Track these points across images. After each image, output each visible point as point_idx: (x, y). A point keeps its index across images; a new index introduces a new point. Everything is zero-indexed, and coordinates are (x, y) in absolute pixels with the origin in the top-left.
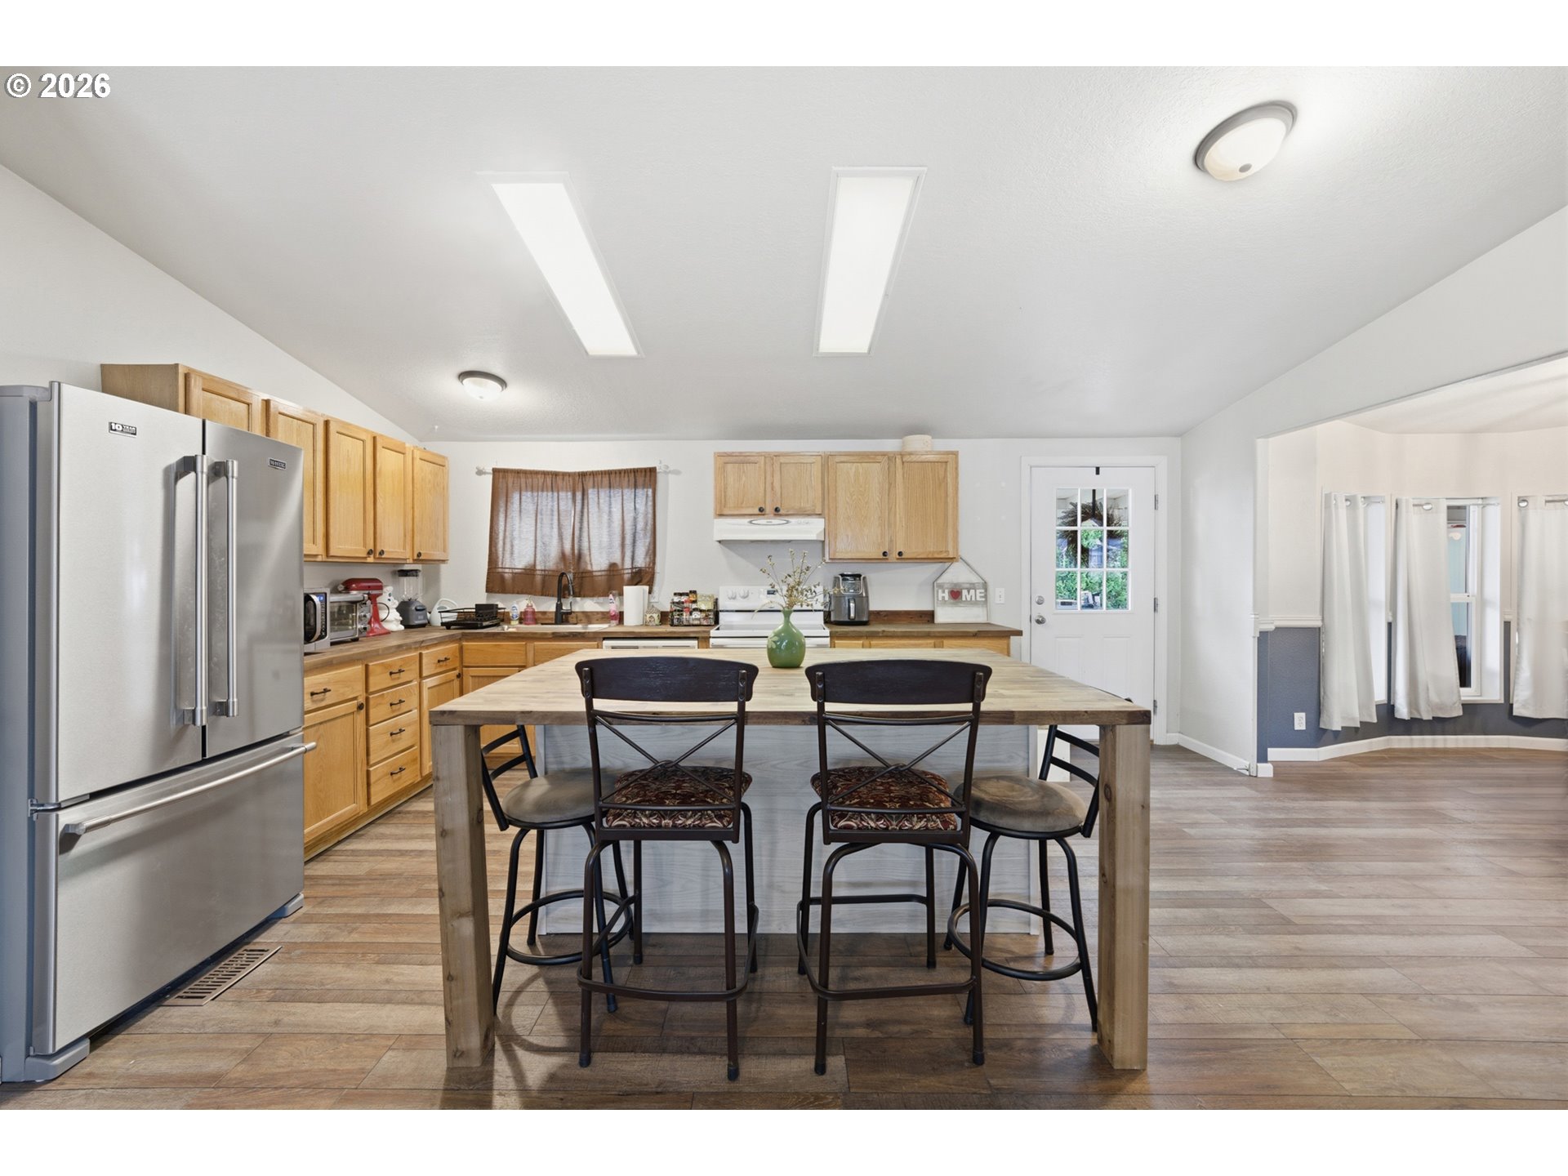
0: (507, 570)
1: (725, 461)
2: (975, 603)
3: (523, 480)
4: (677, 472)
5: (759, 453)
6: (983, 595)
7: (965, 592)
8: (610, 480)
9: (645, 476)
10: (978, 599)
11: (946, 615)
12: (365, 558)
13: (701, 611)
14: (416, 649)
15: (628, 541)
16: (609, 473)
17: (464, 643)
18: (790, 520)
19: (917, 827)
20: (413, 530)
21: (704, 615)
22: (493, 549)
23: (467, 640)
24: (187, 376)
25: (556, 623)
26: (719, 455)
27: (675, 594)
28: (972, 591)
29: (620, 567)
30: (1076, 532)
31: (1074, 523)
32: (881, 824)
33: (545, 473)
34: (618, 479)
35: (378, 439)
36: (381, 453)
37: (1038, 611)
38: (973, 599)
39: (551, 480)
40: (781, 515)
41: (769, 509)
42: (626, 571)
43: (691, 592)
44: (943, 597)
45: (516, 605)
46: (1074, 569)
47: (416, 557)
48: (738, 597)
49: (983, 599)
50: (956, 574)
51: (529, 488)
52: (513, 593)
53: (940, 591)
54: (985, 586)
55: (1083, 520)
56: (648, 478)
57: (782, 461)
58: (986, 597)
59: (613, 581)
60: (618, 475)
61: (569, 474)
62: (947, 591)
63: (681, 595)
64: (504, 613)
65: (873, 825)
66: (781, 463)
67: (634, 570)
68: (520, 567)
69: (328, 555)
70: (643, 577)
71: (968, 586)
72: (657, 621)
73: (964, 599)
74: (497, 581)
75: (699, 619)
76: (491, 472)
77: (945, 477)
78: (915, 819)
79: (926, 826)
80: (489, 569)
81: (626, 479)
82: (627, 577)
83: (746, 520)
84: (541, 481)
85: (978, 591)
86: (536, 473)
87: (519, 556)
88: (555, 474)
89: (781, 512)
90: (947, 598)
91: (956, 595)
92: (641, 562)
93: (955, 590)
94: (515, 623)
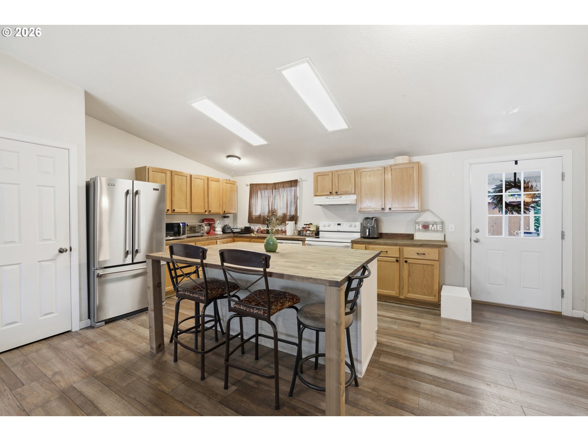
0: (253, 216)
1: (317, 176)
2: (437, 231)
3: (258, 187)
4: (306, 181)
5: (330, 171)
6: (441, 227)
7: (431, 226)
8: (283, 185)
9: (294, 183)
10: (438, 229)
11: (420, 236)
12: (205, 213)
13: (310, 231)
14: (215, 239)
15: (289, 206)
16: (283, 183)
17: (235, 239)
18: (342, 196)
19: (255, 312)
20: (223, 204)
21: (311, 232)
22: (250, 209)
23: (236, 238)
24: (148, 168)
25: (267, 234)
26: (315, 173)
27: (304, 224)
28: (435, 226)
29: (286, 215)
30: (502, 195)
31: (501, 191)
32: (244, 308)
33: (264, 184)
34: (285, 184)
35: (209, 178)
36: (210, 182)
37: (475, 236)
38: (436, 229)
39: (266, 186)
40: (338, 194)
41: (334, 192)
42: (288, 216)
43: (310, 224)
44: (419, 228)
45: (255, 227)
46: (501, 215)
47: (223, 212)
48: (326, 226)
49: (442, 229)
50: (426, 218)
51: (260, 190)
52: (255, 223)
53: (417, 225)
54: (442, 223)
55: (506, 189)
56: (295, 183)
57: (338, 173)
58: (442, 228)
59: (284, 220)
60: (285, 183)
61: (271, 184)
62: (421, 225)
63: (306, 225)
64: (252, 230)
65: (242, 308)
66: (338, 174)
67: (291, 216)
68: (257, 215)
69: (191, 213)
70: (294, 218)
71: (433, 223)
72: (297, 234)
73: (430, 229)
74: (251, 219)
75: (309, 234)
76: (249, 185)
77: (413, 174)
78: (255, 309)
79: (257, 312)
80: (249, 216)
81: (288, 184)
82: (288, 218)
83: (325, 197)
84: (263, 187)
85: (438, 226)
86: (261, 184)
87: (257, 212)
88: (267, 184)
89: (338, 193)
90: (421, 228)
91: (426, 227)
92: (293, 213)
93: (425, 225)
94: (255, 233)
